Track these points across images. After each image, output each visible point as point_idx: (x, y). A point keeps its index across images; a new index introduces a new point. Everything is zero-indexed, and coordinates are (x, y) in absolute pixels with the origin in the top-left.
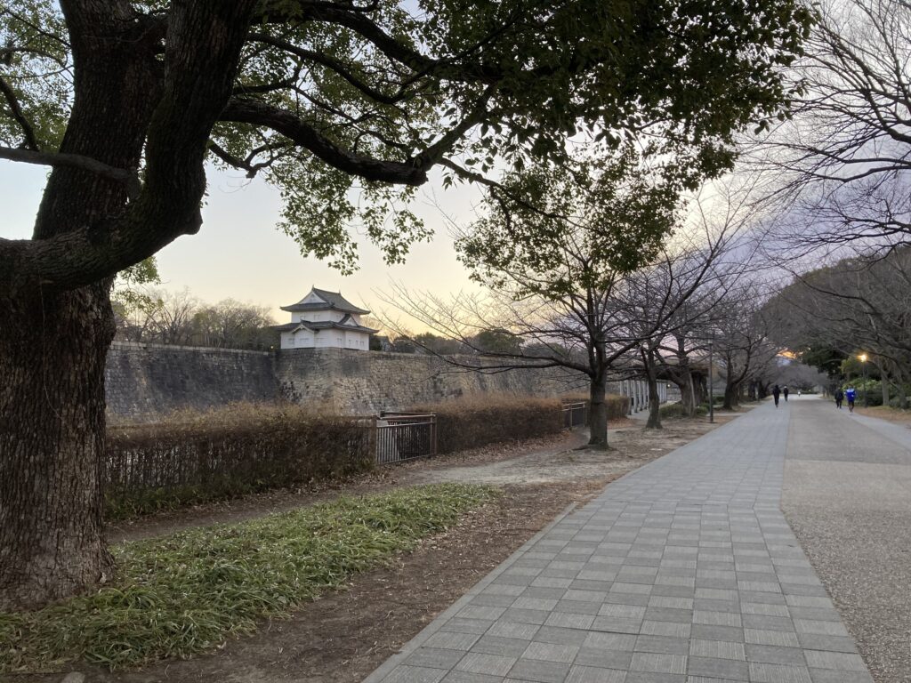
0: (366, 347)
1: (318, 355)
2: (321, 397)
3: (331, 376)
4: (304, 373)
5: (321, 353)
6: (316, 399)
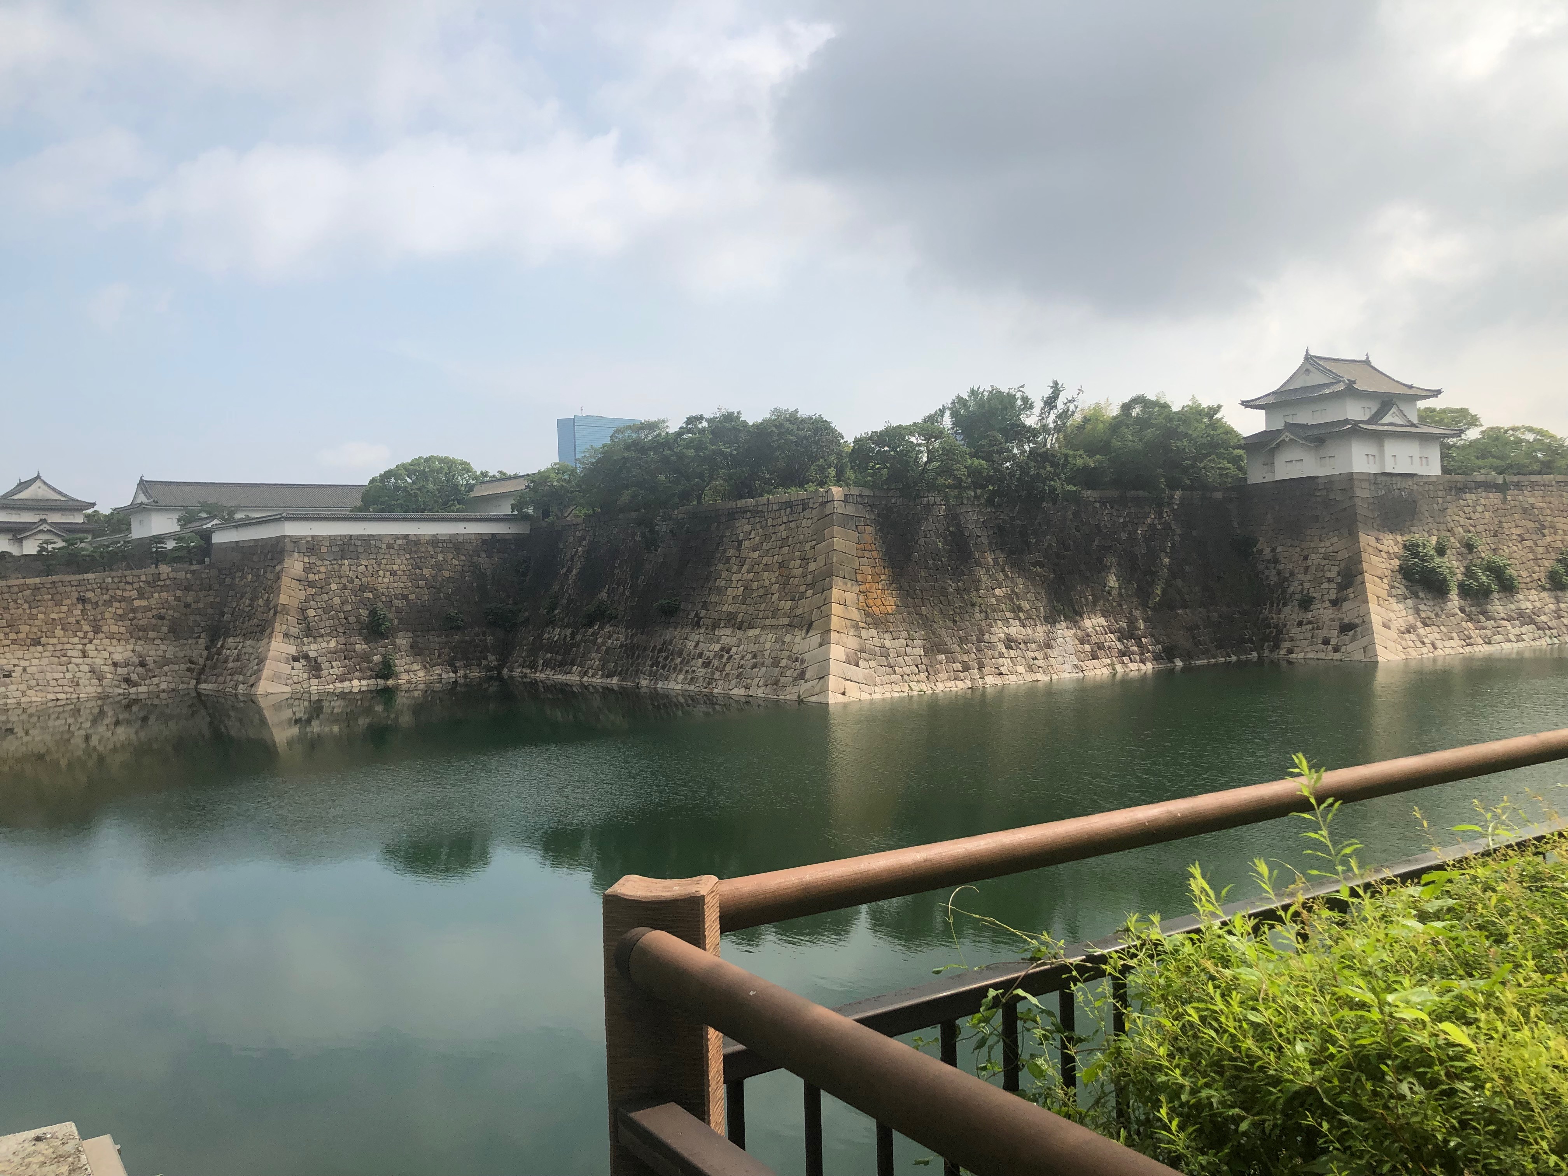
0: (1434, 469)
1: (1324, 493)
2: (1336, 576)
3: (1354, 532)
4: (1298, 529)
5: (1331, 487)
6: (1326, 580)
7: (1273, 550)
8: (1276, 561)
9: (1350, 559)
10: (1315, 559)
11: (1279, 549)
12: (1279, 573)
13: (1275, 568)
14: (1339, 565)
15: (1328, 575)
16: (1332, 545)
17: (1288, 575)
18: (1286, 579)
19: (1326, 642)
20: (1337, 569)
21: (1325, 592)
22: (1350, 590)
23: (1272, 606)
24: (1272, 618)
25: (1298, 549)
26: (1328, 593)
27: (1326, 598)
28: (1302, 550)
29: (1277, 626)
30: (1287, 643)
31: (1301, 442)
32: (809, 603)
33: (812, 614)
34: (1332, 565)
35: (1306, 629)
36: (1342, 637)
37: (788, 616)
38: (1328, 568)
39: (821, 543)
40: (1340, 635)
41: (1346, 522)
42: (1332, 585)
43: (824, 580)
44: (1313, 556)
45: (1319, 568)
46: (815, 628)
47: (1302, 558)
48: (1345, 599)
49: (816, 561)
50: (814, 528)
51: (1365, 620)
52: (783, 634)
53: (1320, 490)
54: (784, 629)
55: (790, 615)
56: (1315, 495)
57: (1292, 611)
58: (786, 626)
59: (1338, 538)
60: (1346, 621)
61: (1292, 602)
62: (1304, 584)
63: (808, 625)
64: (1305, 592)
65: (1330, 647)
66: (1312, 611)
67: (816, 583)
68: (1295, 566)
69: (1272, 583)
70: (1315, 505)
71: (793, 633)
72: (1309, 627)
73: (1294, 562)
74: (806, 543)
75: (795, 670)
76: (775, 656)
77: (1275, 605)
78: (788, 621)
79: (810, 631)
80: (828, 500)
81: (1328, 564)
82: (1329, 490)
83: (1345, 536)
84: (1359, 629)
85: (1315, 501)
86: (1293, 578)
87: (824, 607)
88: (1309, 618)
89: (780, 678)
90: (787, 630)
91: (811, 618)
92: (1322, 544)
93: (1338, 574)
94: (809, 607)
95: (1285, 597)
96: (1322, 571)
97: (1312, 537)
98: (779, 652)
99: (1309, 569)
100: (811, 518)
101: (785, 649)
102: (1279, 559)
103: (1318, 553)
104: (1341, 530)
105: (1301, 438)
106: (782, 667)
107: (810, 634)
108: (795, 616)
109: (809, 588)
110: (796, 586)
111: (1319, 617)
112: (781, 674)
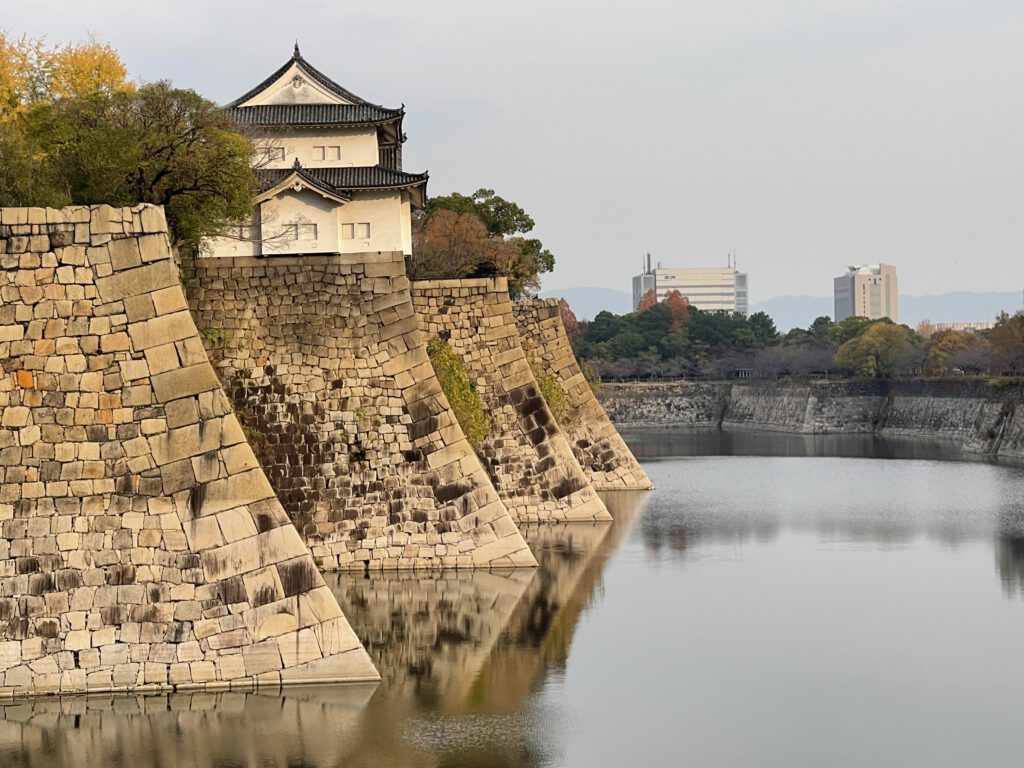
1: (351, 280)
2: (401, 413)
3: (417, 345)
4: (310, 337)
5: (364, 273)
6: (384, 420)
7: (269, 371)
8: (282, 390)
9: (420, 387)
10: (354, 388)
11: (282, 370)
12: (292, 408)
13: (282, 400)
14: (402, 396)
15: (386, 411)
16: (380, 365)
17: (309, 411)
18: (308, 420)
19: (420, 517)
20: (400, 402)
21: (390, 438)
22: (435, 436)
23: (294, 461)
24: (303, 484)
25: (319, 371)
26: (395, 439)
27: (394, 448)
28: (327, 372)
29: (316, 496)
30: (347, 522)
31: (325, 195)
32: (164, 445)
33: (188, 467)
34: (389, 397)
35: (375, 498)
36: (444, 508)
37: (105, 475)
38: (383, 401)
39: (146, 320)
40: (441, 506)
41: (398, 329)
42: (399, 428)
43: (196, 397)
44: (351, 382)
45: (366, 401)
46: (217, 495)
47: (330, 385)
48: (430, 449)
49: (144, 357)
50: (109, 288)
51: (476, 480)
52: (109, 513)
53: (344, 276)
54: (107, 502)
55: (110, 473)
56: (334, 284)
57: (338, 471)
58: (108, 496)
59: (389, 354)
60: (443, 483)
61: (333, 456)
62: (345, 427)
63: (188, 491)
64: (352, 440)
65: (430, 525)
66: (375, 469)
67: (166, 403)
68: (321, 398)
69: (284, 425)
70: (336, 300)
71: (145, 509)
72: (378, 494)
73: (316, 392)
74: (89, 318)
75: (197, 585)
76: (110, 562)
77: (301, 462)
78: (110, 486)
79: (205, 502)
80: (146, 231)
81: (382, 395)
82: (360, 277)
83: (401, 351)
84: (470, 495)
85: (335, 293)
86: (323, 418)
87: (225, 452)
88: (374, 480)
89: (157, 605)
90: (119, 503)
91: (190, 475)
92: (361, 363)
93: (405, 411)
94: (170, 453)
95: (317, 448)
96: (373, 405)
97: (341, 352)
98: (118, 552)
99: (349, 403)
100: (91, 266)
101: (135, 545)
102: (287, 386)
103: (357, 377)
104: (392, 341)
105: (327, 190)
106: (148, 581)
107: (207, 508)
108: (128, 474)
109: (146, 413)
110: (95, 410)
111: (391, 478)
112: (155, 596)
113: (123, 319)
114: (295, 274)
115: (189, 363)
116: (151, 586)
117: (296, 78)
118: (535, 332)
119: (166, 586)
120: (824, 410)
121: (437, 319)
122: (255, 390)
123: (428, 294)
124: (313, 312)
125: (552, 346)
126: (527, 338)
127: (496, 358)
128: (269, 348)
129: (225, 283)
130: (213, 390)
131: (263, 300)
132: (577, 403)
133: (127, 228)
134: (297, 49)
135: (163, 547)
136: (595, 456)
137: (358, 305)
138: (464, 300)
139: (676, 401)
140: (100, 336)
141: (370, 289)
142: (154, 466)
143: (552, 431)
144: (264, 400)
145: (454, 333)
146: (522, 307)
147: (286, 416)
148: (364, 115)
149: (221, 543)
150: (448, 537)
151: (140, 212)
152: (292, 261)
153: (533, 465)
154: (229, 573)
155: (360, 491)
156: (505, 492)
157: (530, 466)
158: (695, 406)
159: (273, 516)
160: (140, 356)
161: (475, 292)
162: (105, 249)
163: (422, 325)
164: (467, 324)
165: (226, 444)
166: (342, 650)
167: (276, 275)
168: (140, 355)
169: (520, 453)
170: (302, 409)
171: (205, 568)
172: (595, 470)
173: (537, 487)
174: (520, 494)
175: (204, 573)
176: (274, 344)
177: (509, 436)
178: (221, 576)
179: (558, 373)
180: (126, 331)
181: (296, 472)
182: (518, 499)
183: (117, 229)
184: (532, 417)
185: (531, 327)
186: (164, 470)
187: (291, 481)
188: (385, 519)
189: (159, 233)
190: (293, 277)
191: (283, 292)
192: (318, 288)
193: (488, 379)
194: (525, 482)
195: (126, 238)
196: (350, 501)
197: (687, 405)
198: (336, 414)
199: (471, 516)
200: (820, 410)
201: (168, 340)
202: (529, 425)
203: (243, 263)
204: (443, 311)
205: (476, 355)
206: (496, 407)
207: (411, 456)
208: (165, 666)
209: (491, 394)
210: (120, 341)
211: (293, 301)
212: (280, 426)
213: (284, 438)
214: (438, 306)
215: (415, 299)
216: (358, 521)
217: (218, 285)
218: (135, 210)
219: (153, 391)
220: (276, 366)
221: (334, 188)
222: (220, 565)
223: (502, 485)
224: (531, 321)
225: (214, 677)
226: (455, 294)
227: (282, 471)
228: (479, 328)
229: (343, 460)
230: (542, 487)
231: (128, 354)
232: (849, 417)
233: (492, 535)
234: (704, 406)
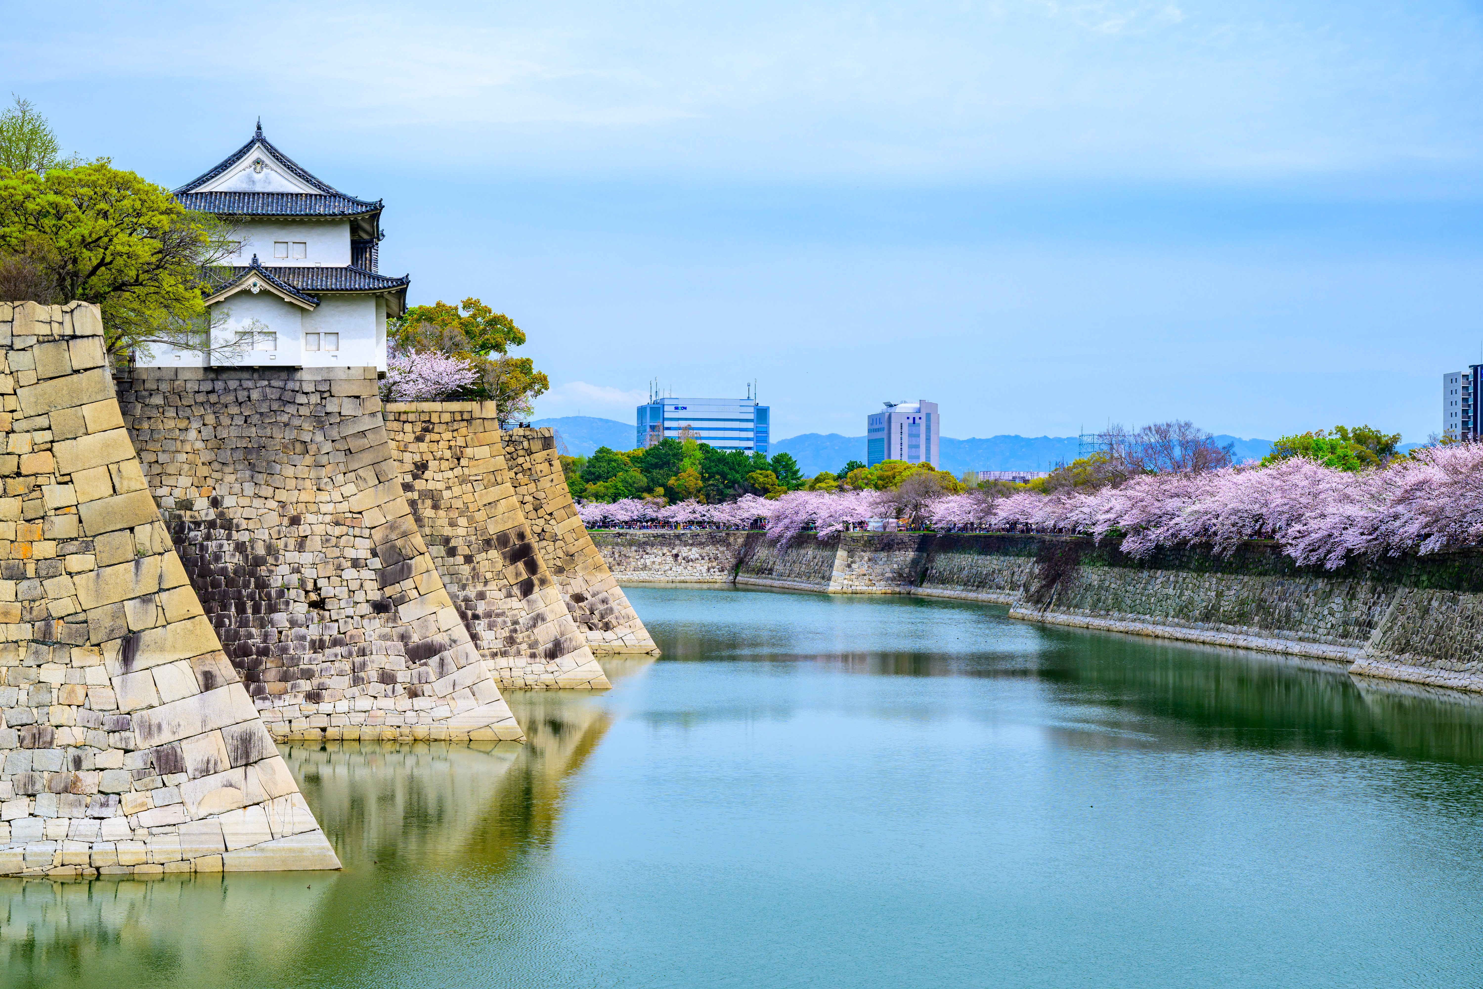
1: (315, 399)
2: (369, 556)
3: (390, 477)
4: (264, 464)
5: (330, 391)
6: (349, 564)
7: (215, 503)
8: (228, 525)
9: (392, 527)
10: (314, 525)
11: (229, 502)
12: (240, 547)
13: (229, 538)
14: (370, 537)
15: (351, 553)
16: (345, 499)
17: (261, 551)
18: (259, 561)
19: (387, 678)
20: (368, 544)
21: (354, 585)
22: (408, 584)
23: (241, 609)
24: (250, 636)
25: (272, 504)
26: (362, 585)
27: (360, 596)
28: (283, 505)
29: (264, 652)
30: (302, 682)
31: (287, 299)
32: (91, 585)
33: (119, 613)
34: (355, 537)
35: (336, 656)
36: (417, 668)
37: (22, 619)
38: (348, 541)
39: (75, 439)
40: (413, 666)
41: (368, 458)
42: (366, 574)
43: (132, 529)
44: (310, 518)
45: (327, 541)
46: (152, 646)
47: (286, 521)
48: (401, 600)
49: (72, 481)
50: (33, 400)
51: (454, 637)
52: (25, 664)
53: (307, 393)
54: (22, 651)
55: (27, 617)
56: (294, 402)
57: (293, 623)
58: (24, 644)
59: (357, 486)
60: (416, 639)
61: (287, 603)
62: (303, 570)
63: (119, 641)
64: (310, 586)
65: (399, 688)
66: (337, 621)
67: (95, 536)
68: (275, 536)
69: (230, 567)
70: (296, 422)
71: (68, 661)
72: (338, 650)
73: (270, 528)
74: (8, 433)
75: (127, 751)
76: (24, 722)
77: (249, 611)
78: (26, 632)
79: (138, 654)
80: (78, 333)
81: (347, 534)
82: (326, 395)
83: (371, 484)
84: (446, 654)
85: (295, 413)
86: (277, 559)
87: (164, 595)
88: (336, 633)
89: (80, 774)
90: (36, 653)
91: (120, 622)
92: (323, 497)
93: (375, 554)
94: (98, 593)
95: (269, 595)
96: (336, 546)
97: (300, 482)
98: (35, 711)
99: (308, 542)
100: (12, 373)
101: (55, 702)
102: (235, 521)
103: (318, 512)
104: (361, 472)
105: (290, 293)
106: (69, 745)
107: (140, 661)
108: (48, 619)
109: (72, 547)
110: (12, 542)
111: (354, 632)
112: (78, 763)
113: (47, 436)
114: (249, 390)
115: (125, 488)
116: (72, 751)
117: (258, 162)
118: (526, 466)
119: (90, 751)
120: (854, 566)
121: (412, 447)
122: (197, 524)
123: (403, 417)
124: (269, 434)
125: (545, 483)
126: (516, 474)
127: (481, 496)
128: (215, 475)
129: (165, 398)
130: (152, 523)
131: (210, 419)
132: (572, 550)
133: (57, 330)
134: (259, 128)
135: (87, 706)
136: (592, 613)
137: (322, 428)
138: (445, 426)
139: (684, 551)
140: (19, 456)
141: (337, 410)
142: (79, 610)
143: (543, 582)
144: (208, 537)
145: (433, 465)
146: (511, 436)
147: (233, 555)
148: (336, 207)
149: (155, 703)
150: (419, 703)
151: (72, 311)
152: (246, 375)
153: (521, 621)
154: (165, 737)
155: (318, 646)
156: (487, 652)
157: (515, 622)
158: (707, 558)
159: (217, 673)
160: (66, 480)
161: (458, 417)
162: (29, 354)
163: (395, 454)
164: (448, 454)
165: (165, 587)
166: (296, 831)
167: (227, 390)
168: (67, 478)
169: (505, 607)
170: (253, 548)
171: (137, 731)
172: (591, 629)
173: (524, 646)
174: (504, 654)
175: (135, 738)
176: (221, 471)
177: (492, 586)
178: (156, 741)
179: (551, 514)
180: (50, 450)
181: (244, 624)
182: (502, 662)
183: (44, 330)
184: (521, 565)
185: (520, 460)
186: (91, 615)
187: (237, 633)
188: (347, 680)
189: (93, 336)
190: (246, 393)
191: (234, 410)
192: (275, 406)
193: (471, 520)
194: (511, 641)
195: (55, 341)
196: (307, 657)
197: (697, 556)
198: (292, 556)
199: (448, 679)
200: (849, 566)
201: (100, 462)
202: (518, 574)
203: (187, 376)
204: (419, 439)
205: (457, 490)
206: (479, 552)
207: (380, 607)
208: (87, 845)
209: (473, 538)
210: (43, 462)
211: (246, 422)
212: (226, 568)
213: (230, 582)
214: (414, 432)
215: (388, 423)
216: (315, 681)
217: (157, 400)
218: (66, 308)
219: (80, 521)
220: (222, 497)
221: (298, 290)
222: (154, 729)
223: (484, 644)
224: (521, 453)
225: (144, 859)
226: (435, 419)
227: (227, 621)
228: (462, 460)
229: (300, 609)
230: (531, 646)
231: (52, 477)
232: (883, 574)
233: (471, 702)
234: (716, 558)
